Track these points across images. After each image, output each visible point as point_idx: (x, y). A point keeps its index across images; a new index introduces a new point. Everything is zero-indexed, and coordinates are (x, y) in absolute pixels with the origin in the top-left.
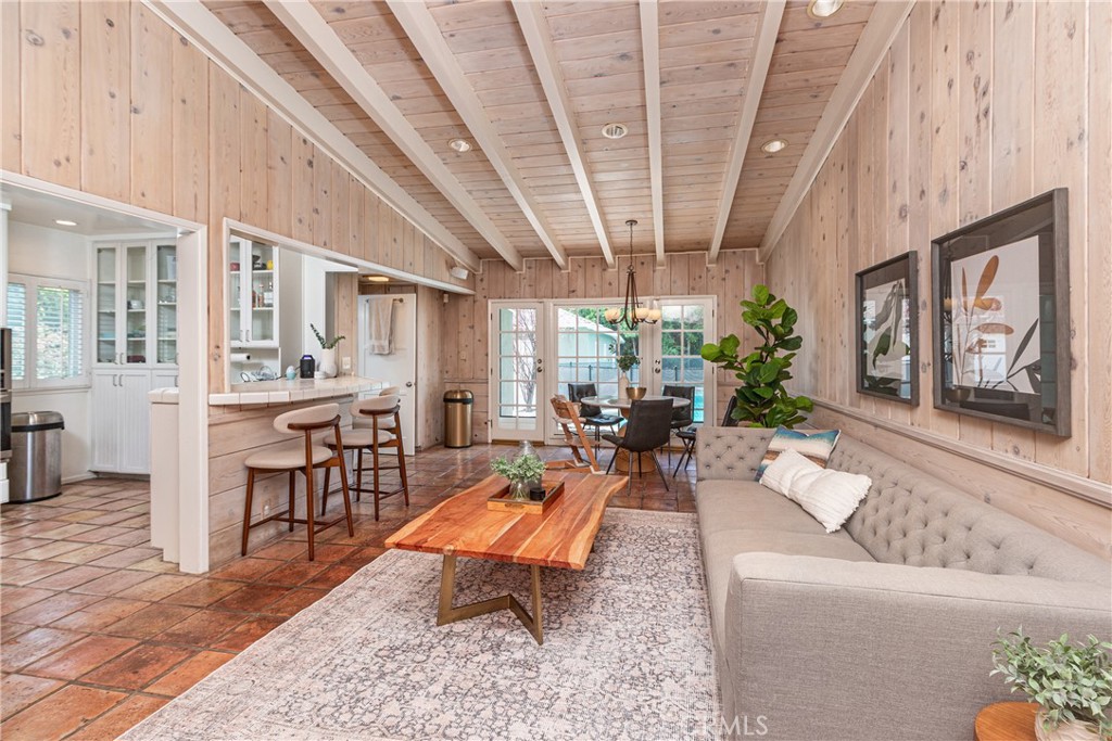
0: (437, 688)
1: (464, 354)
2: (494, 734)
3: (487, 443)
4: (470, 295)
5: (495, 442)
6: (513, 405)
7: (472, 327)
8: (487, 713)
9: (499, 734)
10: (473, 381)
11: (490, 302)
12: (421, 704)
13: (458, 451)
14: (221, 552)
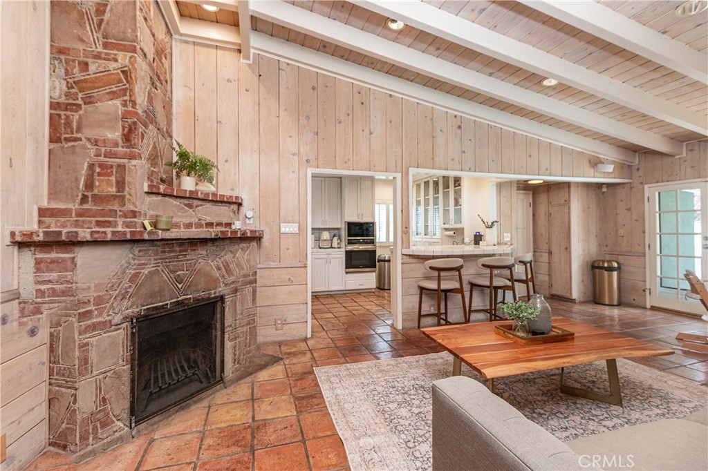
0: (416, 411)
1: (621, 232)
2: (412, 441)
3: (645, 308)
4: (628, 183)
5: (653, 308)
6: (674, 278)
7: (629, 209)
8: (420, 432)
9: (414, 442)
10: (631, 254)
11: (646, 187)
12: (404, 412)
13: (607, 307)
14: (408, 323)
